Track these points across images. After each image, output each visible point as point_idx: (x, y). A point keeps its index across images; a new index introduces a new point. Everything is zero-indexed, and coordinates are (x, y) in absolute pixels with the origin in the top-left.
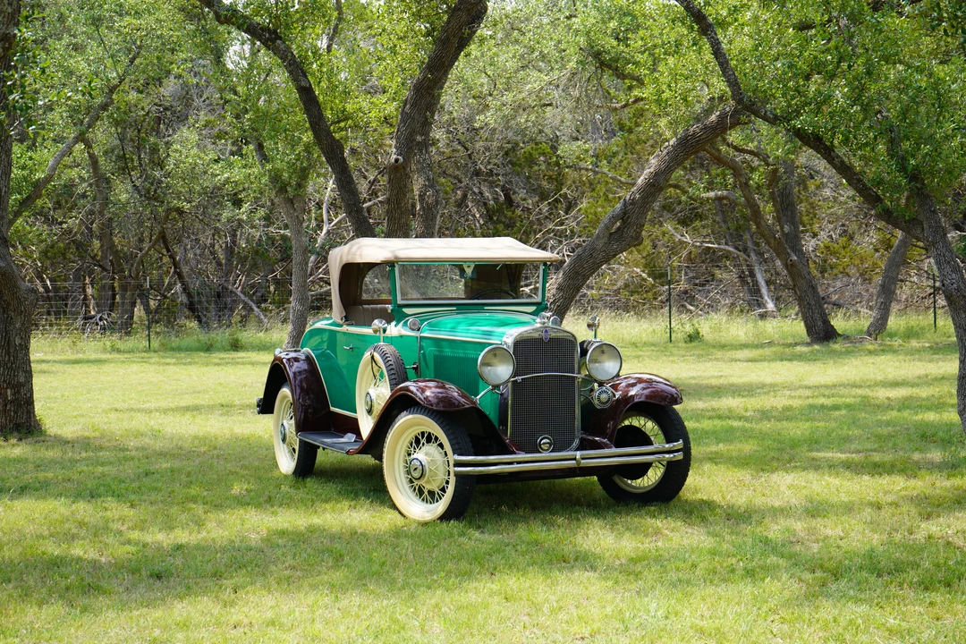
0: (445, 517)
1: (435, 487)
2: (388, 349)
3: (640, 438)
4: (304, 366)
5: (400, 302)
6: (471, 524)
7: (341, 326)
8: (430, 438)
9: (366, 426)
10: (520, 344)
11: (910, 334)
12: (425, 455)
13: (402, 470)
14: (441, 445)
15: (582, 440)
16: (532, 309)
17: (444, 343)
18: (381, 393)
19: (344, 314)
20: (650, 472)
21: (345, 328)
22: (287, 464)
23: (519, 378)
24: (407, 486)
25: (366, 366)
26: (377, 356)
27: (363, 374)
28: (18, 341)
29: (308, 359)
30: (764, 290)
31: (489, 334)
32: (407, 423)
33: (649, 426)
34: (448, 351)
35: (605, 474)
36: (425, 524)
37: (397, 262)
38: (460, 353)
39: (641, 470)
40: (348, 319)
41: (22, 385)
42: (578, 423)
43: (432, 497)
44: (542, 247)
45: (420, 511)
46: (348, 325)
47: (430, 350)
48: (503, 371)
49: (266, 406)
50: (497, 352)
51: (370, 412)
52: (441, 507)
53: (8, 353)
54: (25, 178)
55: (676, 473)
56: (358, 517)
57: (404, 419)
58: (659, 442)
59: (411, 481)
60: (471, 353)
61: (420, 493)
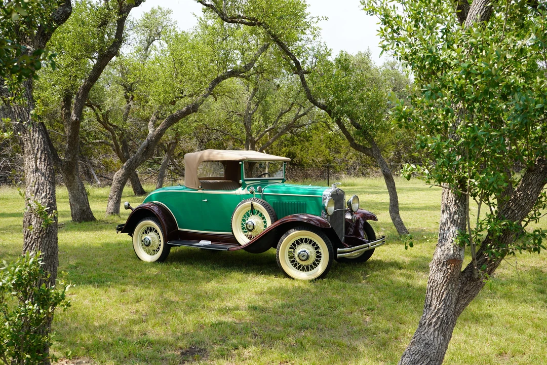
1: (310, 263)
5: (245, 179)
7: (197, 190)
9: (245, 239)
10: (332, 196)
12: (302, 249)
13: (288, 257)
14: (315, 244)
17: (282, 197)
19: (200, 185)
21: (200, 191)
22: (148, 257)
23: (334, 212)
25: (244, 207)
26: (255, 203)
27: (240, 212)
29: (156, 204)
30: (95, 177)
42: (344, 230)
46: (202, 190)
47: (271, 200)
48: (332, 208)
50: (330, 200)
59: (293, 261)
60: (302, 201)
61: (300, 268)
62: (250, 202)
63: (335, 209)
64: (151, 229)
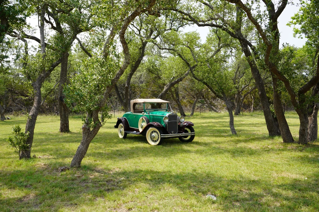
0: (159, 144)
1: (156, 140)
2: (145, 117)
3: (186, 132)
4: (124, 120)
5: (145, 109)
6: (163, 146)
8: (155, 132)
9: (141, 130)
10: (169, 116)
11: (197, 115)
12: (154, 134)
13: (150, 137)
14: (157, 133)
15: (178, 132)
16: (166, 110)
18: (145, 124)
20: (188, 137)
21: (134, 114)
22: (121, 137)
23: (169, 122)
24: (150, 140)
25: (141, 120)
26: (143, 118)
27: (140, 121)
28: (67, 116)
29: (125, 118)
30: (171, 108)
31: (163, 114)
32: (151, 129)
33: (188, 130)
34: (155, 117)
35: (180, 137)
36: (155, 146)
37: (145, 103)
38: (158, 117)
39: (187, 137)
40: (134, 112)
41: (67, 123)
42: (177, 129)
43: (155, 141)
44: (167, 100)
45: (153, 144)
47: (152, 117)
48: (167, 120)
49: (116, 127)
50: (166, 117)
51: (142, 127)
52: (158, 143)
53: (65, 118)
54: (50, 88)
55: (193, 137)
56: (141, 145)
57: (150, 128)
58: (190, 132)
59: (151, 139)
60: (160, 118)
61: (153, 141)
63: (168, 121)
64: (122, 127)
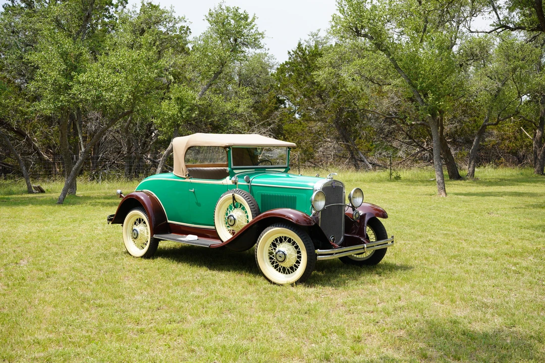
1: (291, 266)
7: (185, 179)
12: (283, 248)
14: (294, 243)
15: (345, 237)
17: (271, 189)
19: (188, 173)
21: (188, 180)
22: (137, 251)
24: (271, 266)
25: (227, 200)
26: (237, 195)
34: (272, 192)
37: (232, 146)
40: (193, 176)
42: (343, 228)
46: (190, 178)
47: (258, 192)
48: (322, 204)
50: (319, 194)
51: (230, 228)
52: (298, 275)
59: (273, 263)
60: (290, 194)
62: (232, 194)
63: (325, 205)
64: (140, 221)
